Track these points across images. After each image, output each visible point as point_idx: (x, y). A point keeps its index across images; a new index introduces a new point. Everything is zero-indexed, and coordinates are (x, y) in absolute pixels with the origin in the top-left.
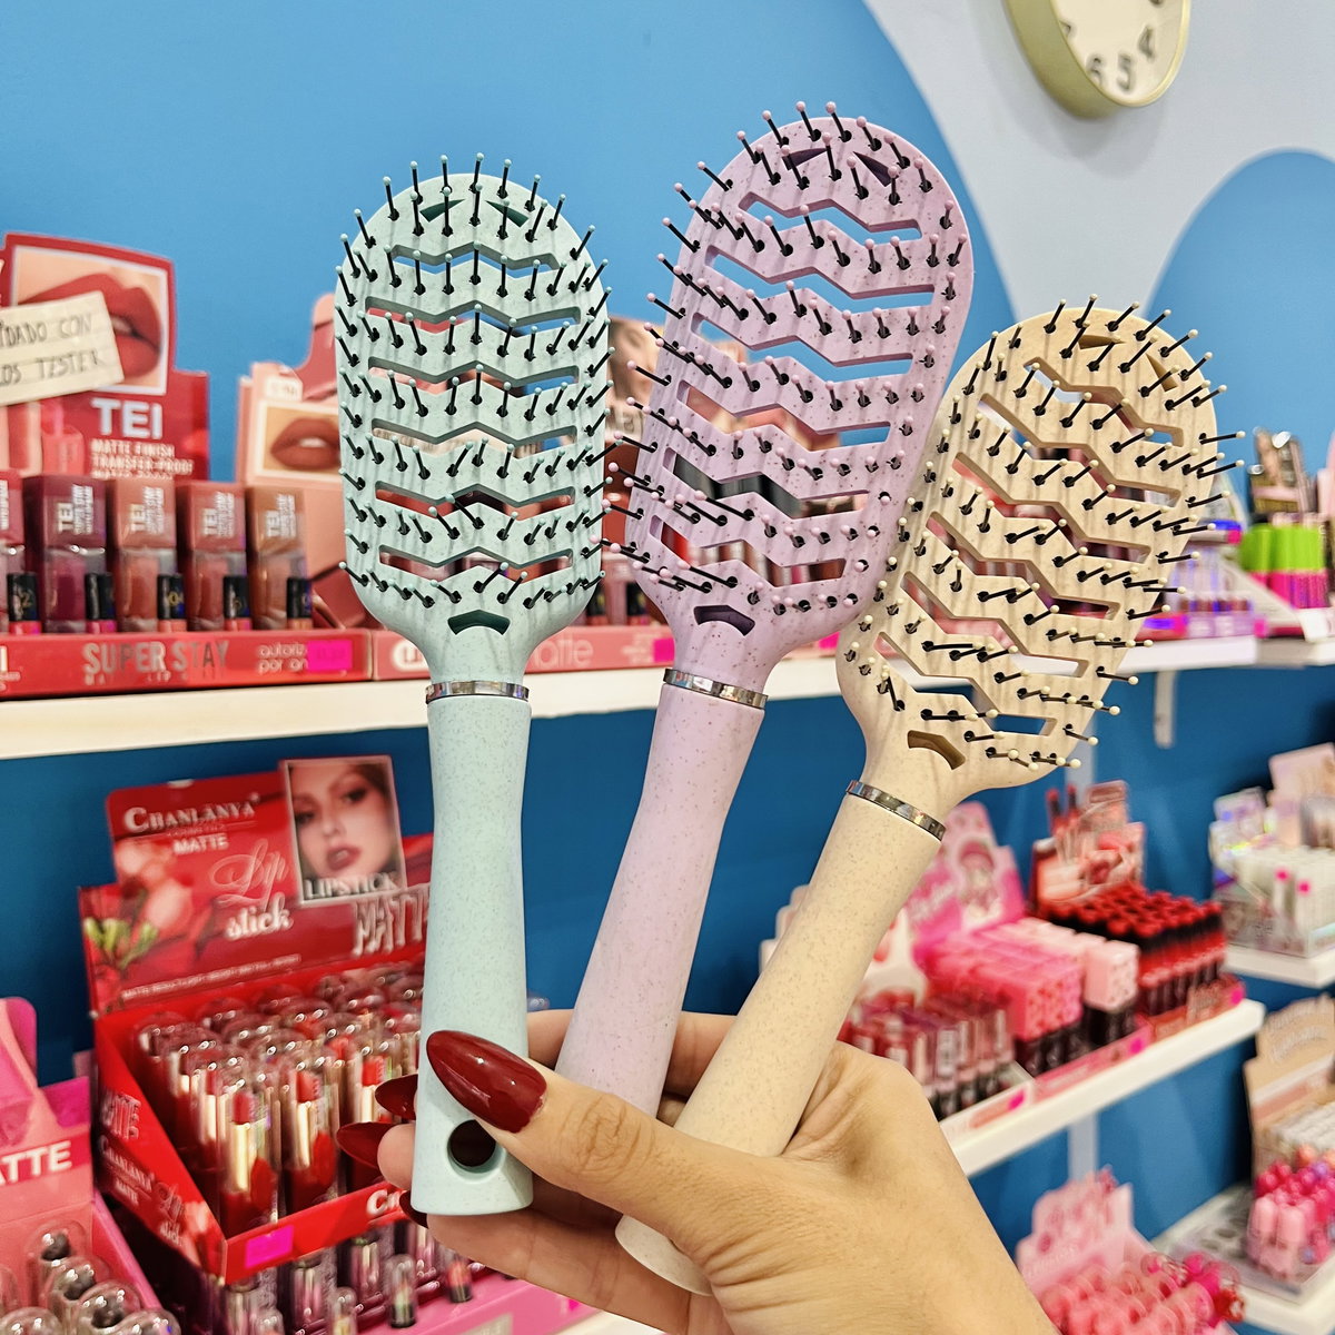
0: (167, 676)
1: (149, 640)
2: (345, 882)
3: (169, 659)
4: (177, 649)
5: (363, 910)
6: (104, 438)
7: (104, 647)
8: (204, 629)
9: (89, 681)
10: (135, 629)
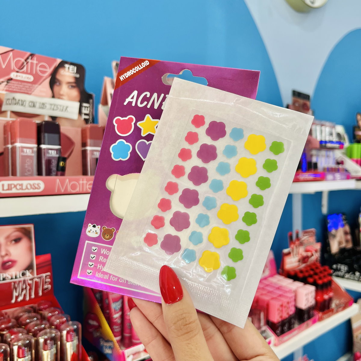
2: (8, 274)
5: (16, 285)
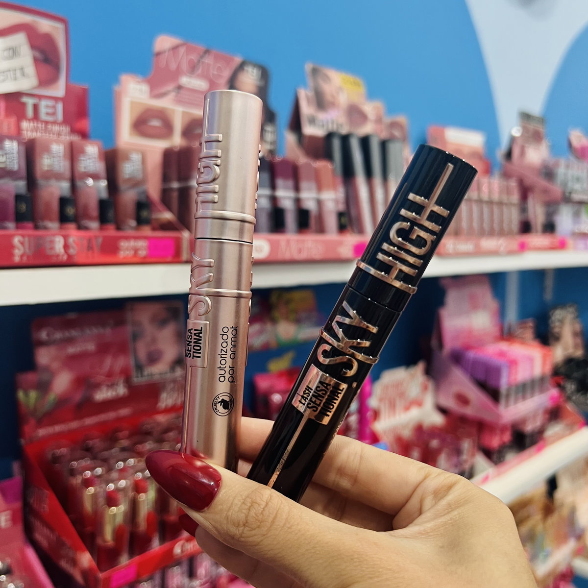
0: (65, 257)
1: (54, 235)
2: (157, 369)
3: (66, 247)
4: (71, 240)
6: (29, 120)
7: (27, 239)
8: (86, 228)
9: (17, 259)
10: (45, 228)
